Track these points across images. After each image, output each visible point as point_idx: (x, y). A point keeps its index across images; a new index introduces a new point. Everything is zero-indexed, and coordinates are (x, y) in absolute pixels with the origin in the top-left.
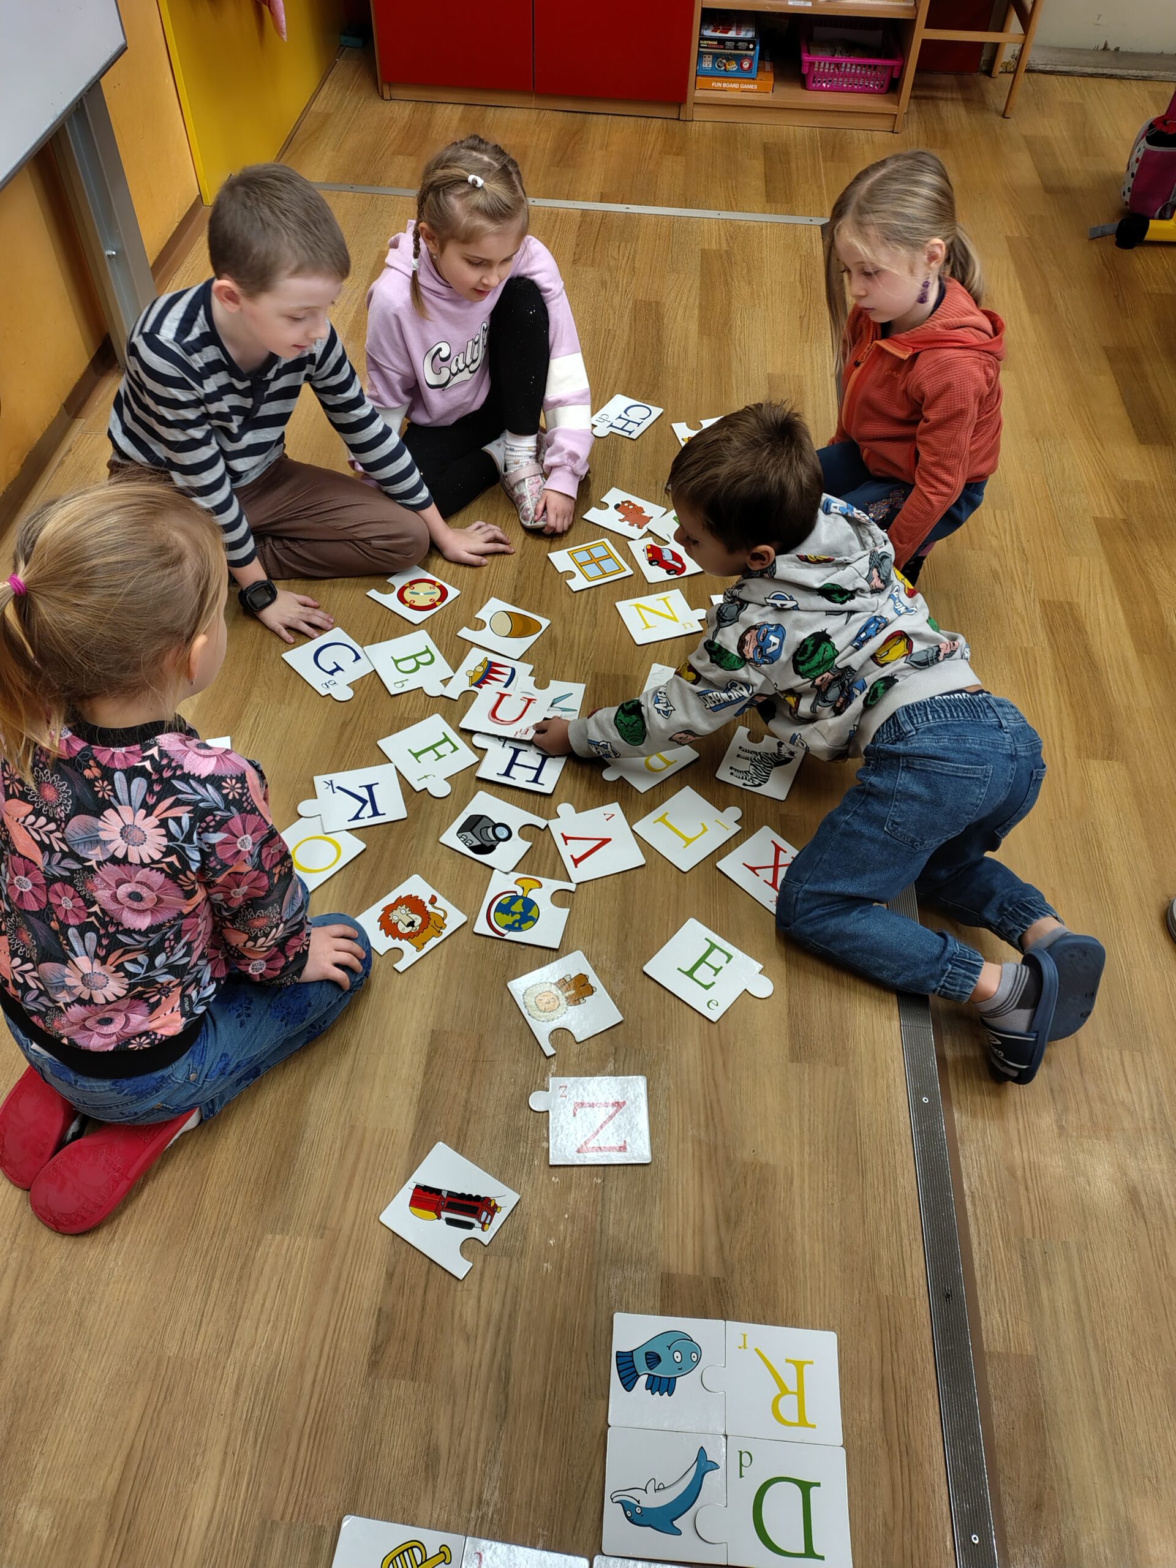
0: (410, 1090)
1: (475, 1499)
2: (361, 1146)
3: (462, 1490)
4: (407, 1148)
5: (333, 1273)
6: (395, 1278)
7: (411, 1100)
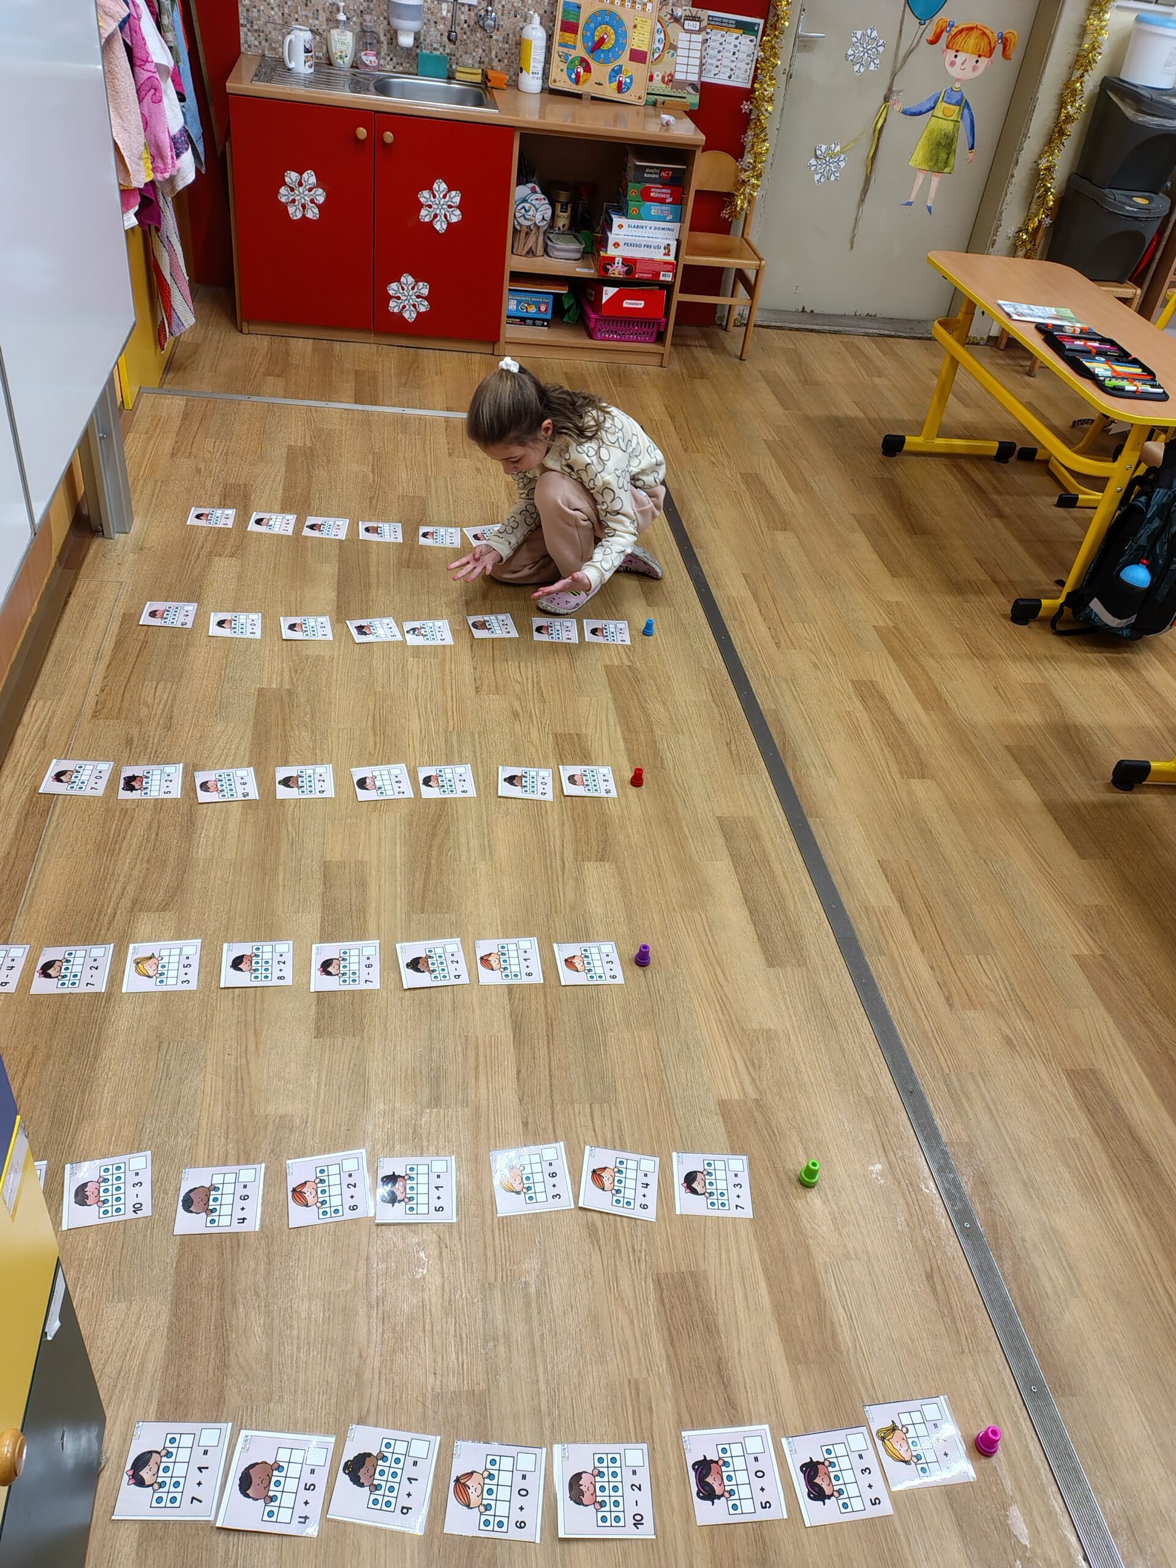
0: (502, 1010)
1: (630, 1250)
2: (477, 1047)
3: (619, 1245)
4: (512, 1046)
5: (483, 1127)
6: (530, 1126)
7: (505, 1016)
